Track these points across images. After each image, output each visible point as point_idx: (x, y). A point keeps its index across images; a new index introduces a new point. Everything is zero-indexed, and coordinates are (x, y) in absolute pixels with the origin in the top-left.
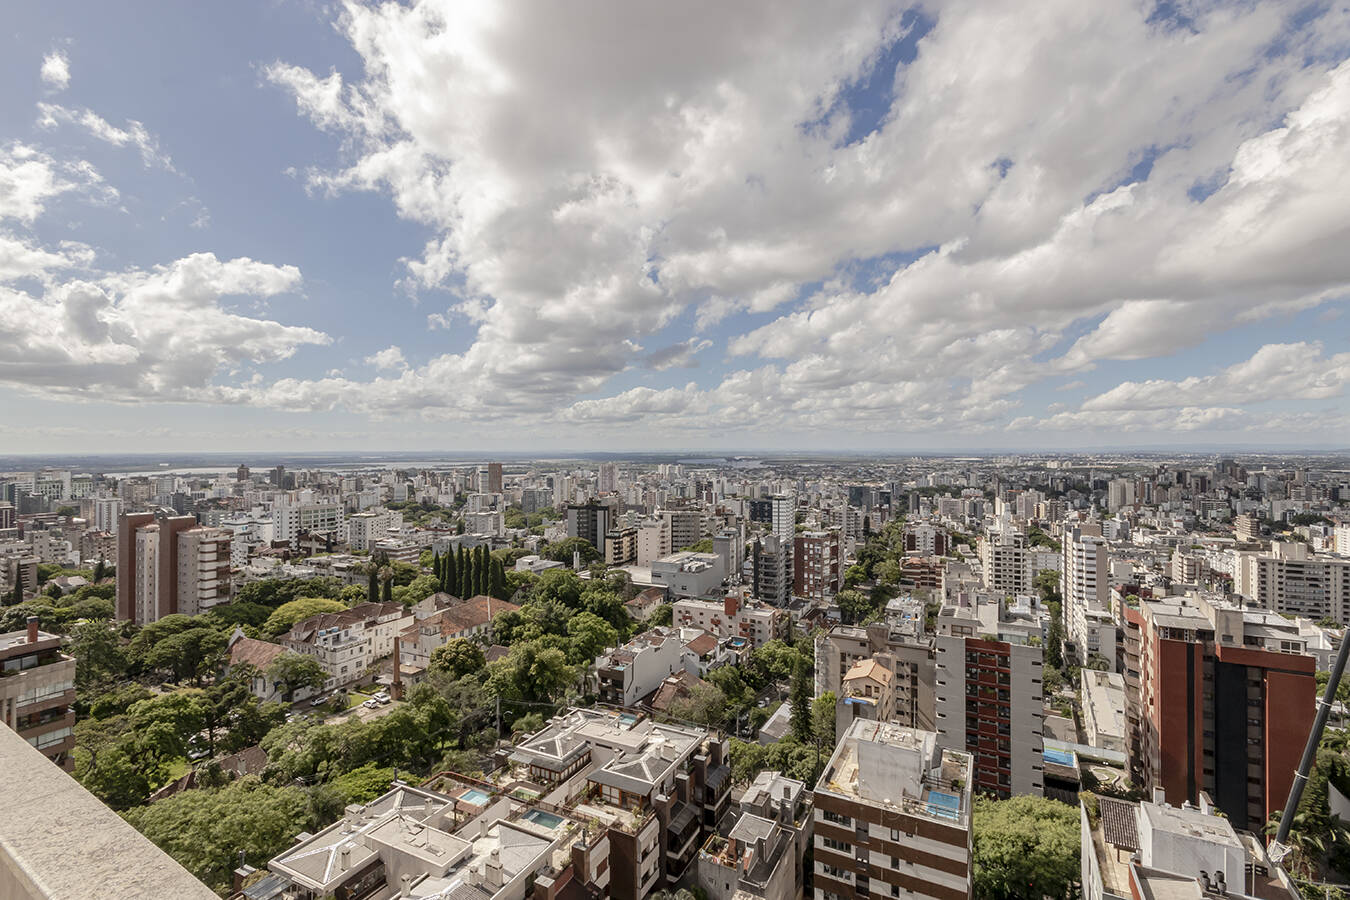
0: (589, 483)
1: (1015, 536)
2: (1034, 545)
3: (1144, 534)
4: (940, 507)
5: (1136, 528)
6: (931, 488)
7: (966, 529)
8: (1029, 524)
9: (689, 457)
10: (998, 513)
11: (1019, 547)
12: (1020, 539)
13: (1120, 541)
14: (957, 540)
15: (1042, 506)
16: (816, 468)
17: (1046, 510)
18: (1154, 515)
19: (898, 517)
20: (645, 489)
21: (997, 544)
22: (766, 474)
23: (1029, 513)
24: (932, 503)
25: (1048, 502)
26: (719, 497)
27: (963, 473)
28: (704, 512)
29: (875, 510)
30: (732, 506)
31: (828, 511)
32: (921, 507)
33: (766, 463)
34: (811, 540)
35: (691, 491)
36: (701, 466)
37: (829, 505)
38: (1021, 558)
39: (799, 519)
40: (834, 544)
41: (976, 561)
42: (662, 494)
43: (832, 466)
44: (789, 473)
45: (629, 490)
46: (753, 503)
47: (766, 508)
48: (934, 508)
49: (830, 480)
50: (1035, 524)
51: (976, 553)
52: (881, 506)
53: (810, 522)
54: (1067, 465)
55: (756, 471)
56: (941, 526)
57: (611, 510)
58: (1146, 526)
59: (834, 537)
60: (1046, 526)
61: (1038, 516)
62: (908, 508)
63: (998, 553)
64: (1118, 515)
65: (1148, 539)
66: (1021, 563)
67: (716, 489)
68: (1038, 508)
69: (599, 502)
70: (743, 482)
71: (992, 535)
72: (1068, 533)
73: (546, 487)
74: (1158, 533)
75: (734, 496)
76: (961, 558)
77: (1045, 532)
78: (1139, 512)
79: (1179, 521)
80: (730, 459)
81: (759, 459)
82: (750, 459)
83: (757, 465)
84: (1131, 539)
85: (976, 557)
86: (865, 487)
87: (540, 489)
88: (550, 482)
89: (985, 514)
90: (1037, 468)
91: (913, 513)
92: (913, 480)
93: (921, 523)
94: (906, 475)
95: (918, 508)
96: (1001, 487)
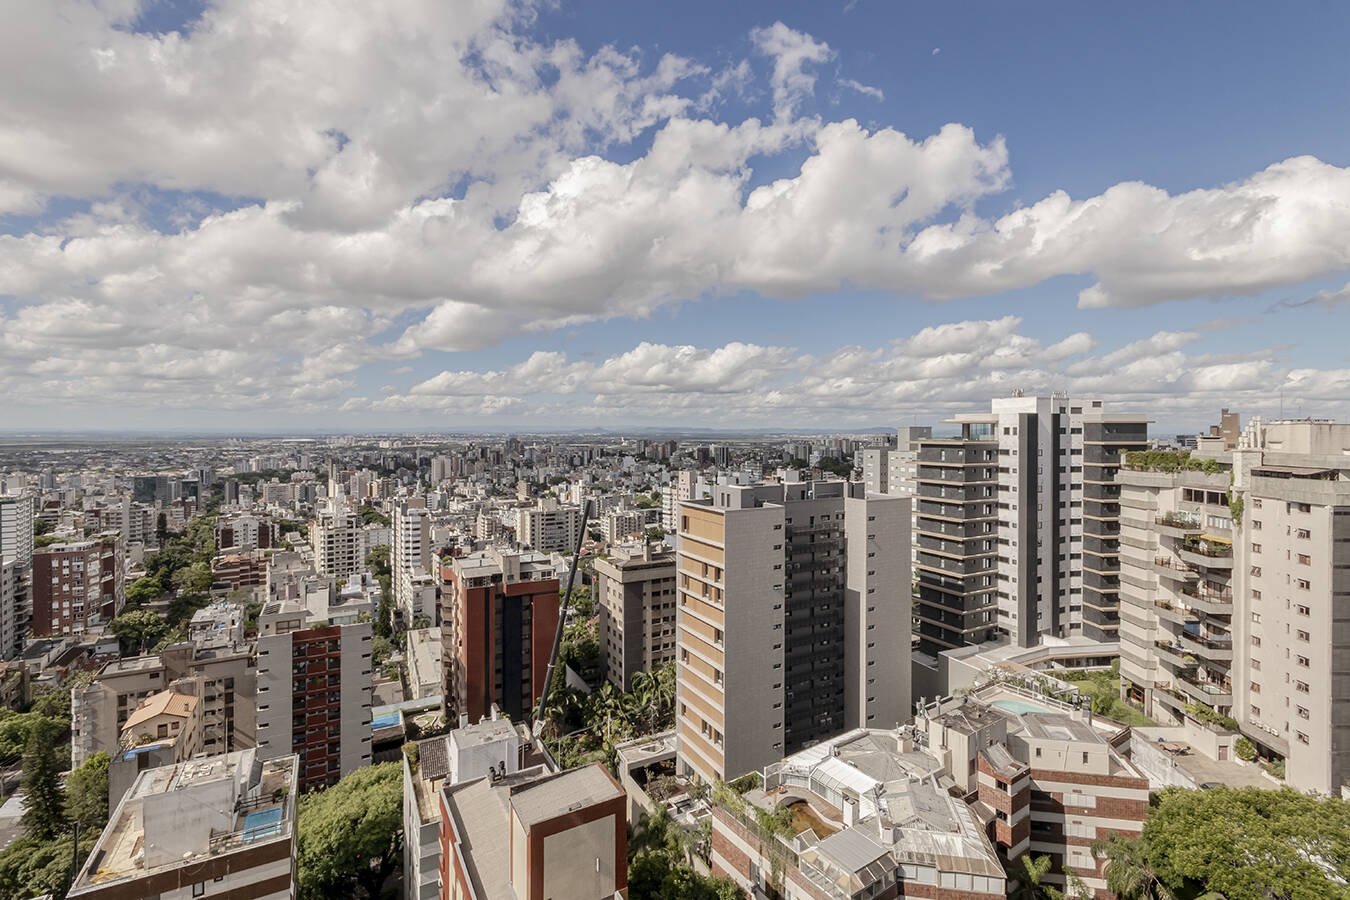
1: (348, 517)
2: (368, 523)
3: (458, 503)
4: (266, 493)
5: (452, 498)
6: (255, 474)
7: (296, 516)
8: (363, 503)
10: (331, 495)
11: (352, 527)
12: (353, 519)
13: (440, 511)
14: (286, 528)
15: (375, 485)
16: (75, 455)
17: (378, 488)
18: (465, 485)
19: (209, 511)
21: (330, 527)
23: (362, 492)
24: (254, 489)
25: (380, 481)
27: (293, 455)
29: (176, 505)
31: (97, 514)
32: (241, 496)
34: (62, 555)
37: (98, 504)
38: (354, 538)
39: (41, 528)
40: (108, 554)
41: (308, 548)
43: (104, 451)
44: (22, 464)
48: (257, 495)
49: (102, 471)
50: (368, 503)
51: (307, 539)
52: (184, 499)
53: (63, 530)
54: (397, 444)
56: (265, 515)
58: (459, 495)
59: (108, 545)
60: (378, 504)
61: (371, 494)
62: (223, 498)
63: (330, 536)
64: (438, 488)
65: (461, 507)
66: (354, 543)
68: (371, 487)
71: (324, 518)
72: (397, 508)
74: (468, 500)
76: (290, 548)
77: (377, 510)
78: (454, 484)
79: (482, 488)
84: (448, 508)
85: (307, 544)
86: (159, 478)
89: (317, 497)
90: (370, 448)
91: (230, 503)
92: (230, 465)
93: (240, 515)
94: (221, 460)
95: (237, 498)
96: (335, 468)
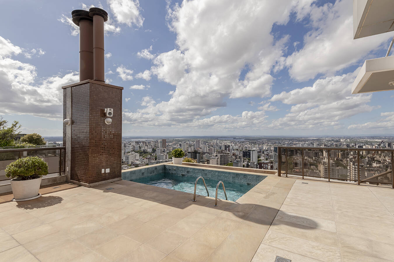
0: (192, 145)
1: (332, 163)
2: (338, 166)
3: (377, 164)
4: (304, 153)
5: (373, 162)
7: (314, 161)
8: (335, 160)
9: (221, 137)
10: (324, 156)
11: (333, 167)
12: (334, 164)
13: (368, 166)
14: (311, 164)
15: (340, 154)
16: (262, 141)
18: (380, 157)
19: (290, 157)
20: (209, 147)
21: (326, 166)
22: (247, 143)
23: (335, 156)
24: (301, 152)
25: (342, 153)
26: (232, 150)
27: (311, 143)
28: (229, 155)
30: (237, 153)
31: (268, 155)
33: (246, 139)
34: (264, 163)
35: (223, 148)
36: (226, 140)
37: (268, 153)
38: (334, 170)
39: (259, 157)
40: (272, 165)
41: (318, 171)
42: (214, 149)
43: (269, 140)
44: (254, 143)
45: (204, 148)
46: (243, 152)
47: (248, 153)
48: (302, 154)
49: (267, 145)
51: (317, 169)
52: (284, 153)
53: (262, 158)
54: (348, 140)
55: (243, 142)
57: (201, 153)
58: (377, 161)
59: (272, 162)
60: (341, 161)
61: (338, 157)
63: (326, 169)
64: (367, 157)
65: (378, 165)
66: (334, 172)
67: (231, 147)
68: (338, 155)
69: (197, 151)
70: (239, 145)
71: (324, 163)
72: (351, 163)
73: (179, 146)
74: (381, 163)
75: (237, 150)
76: (312, 170)
77: (341, 162)
78: (374, 156)
79: (389, 159)
80: (234, 138)
81: (244, 138)
82: (240, 138)
83: (243, 140)
84: (372, 165)
87: (178, 147)
88: (180, 145)
89: (319, 156)
90: (337, 141)
91: (295, 155)
92: (294, 145)
93: (298, 159)
94: (292, 143)
95: (297, 154)
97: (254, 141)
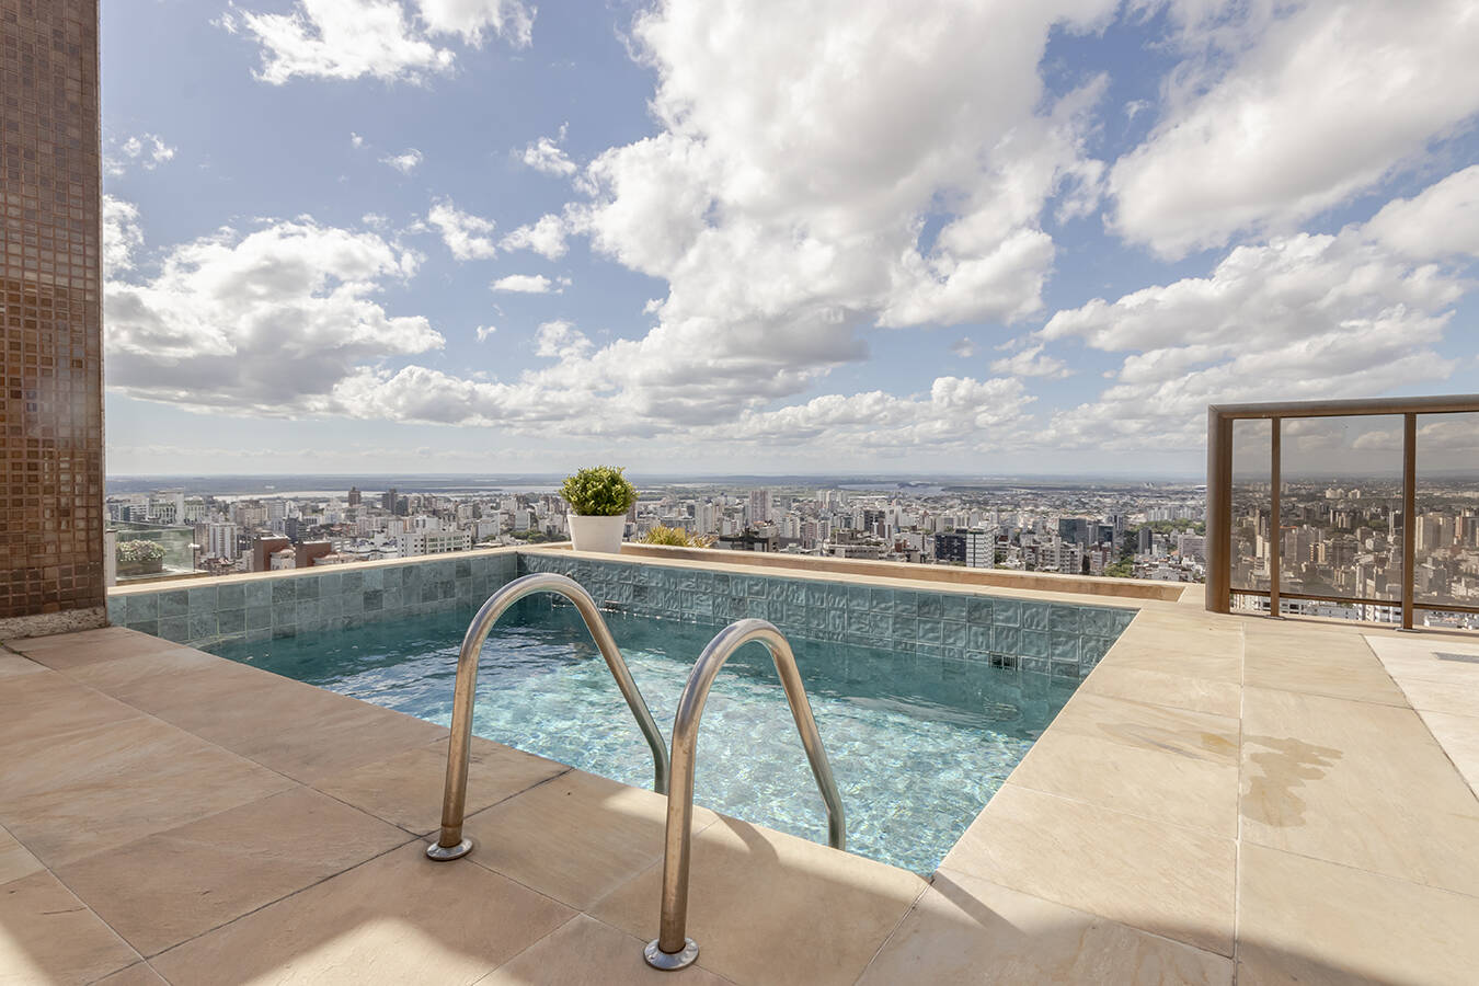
0: (737, 511)
1: (1292, 583)
3: (1468, 586)
4: (1180, 545)
6: (1166, 523)
9: (852, 482)
10: (1259, 554)
13: (1435, 593)
15: (1321, 548)
16: (1013, 497)
17: (1326, 551)
19: (1123, 559)
20: (802, 519)
22: (951, 503)
23: (1302, 556)
24: (1167, 540)
25: (1330, 543)
26: (893, 530)
28: (883, 547)
29: (1094, 548)
30: (913, 541)
31: (1034, 550)
32: (1154, 546)
33: (950, 489)
35: (858, 523)
36: (868, 492)
37: (1034, 541)
39: (998, 557)
42: (824, 527)
43: (1040, 491)
44: (978, 502)
45: (784, 520)
46: (938, 537)
47: (956, 543)
48: (1171, 547)
49: (1032, 511)
50: (1311, 570)
52: (1101, 543)
53: (1011, 562)
54: (1355, 494)
55: (936, 500)
56: (1184, 570)
57: (771, 543)
58: (1471, 575)
60: (1328, 574)
61: (1316, 559)
62: (1136, 546)
64: (1430, 560)
67: (889, 521)
68: (1316, 550)
69: (756, 533)
70: (921, 512)
72: (1368, 581)
73: (687, 515)
75: (914, 528)
77: (1327, 581)
78: (1459, 557)
80: (903, 485)
81: (940, 485)
82: (928, 485)
83: (937, 492)
84: (1449, 592)
86: (1079, 520)
87: (680, 518)
88: (691, 510)
89: (1240, 556)
90: (1311, 497)
91: (1143, 553)
92: (1140, 512)
93: (1157, 566)
94: (1132, 506)
95: (1150, 548)
96: (1264, 521)
97: (979, 495)
